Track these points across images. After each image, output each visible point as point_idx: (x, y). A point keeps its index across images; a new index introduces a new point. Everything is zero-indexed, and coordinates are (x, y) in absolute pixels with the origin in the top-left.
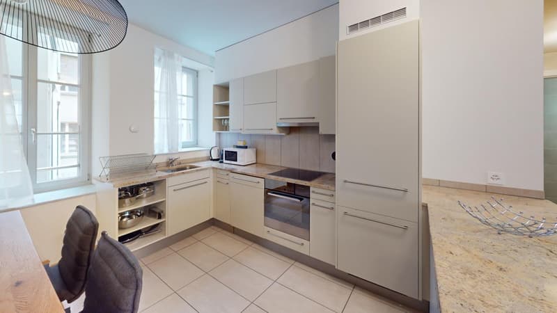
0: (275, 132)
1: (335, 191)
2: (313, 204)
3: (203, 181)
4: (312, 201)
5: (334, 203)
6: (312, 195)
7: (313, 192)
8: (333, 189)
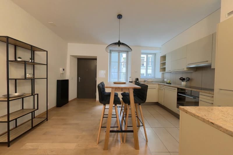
0: (185, 69)
1: (213, 94)
2: (201, 101)
3: (154, 88)
4: (200, 99)
5: (213, 101)
6: (200, 96)
7: (201, 95)
8: (213, 93)
